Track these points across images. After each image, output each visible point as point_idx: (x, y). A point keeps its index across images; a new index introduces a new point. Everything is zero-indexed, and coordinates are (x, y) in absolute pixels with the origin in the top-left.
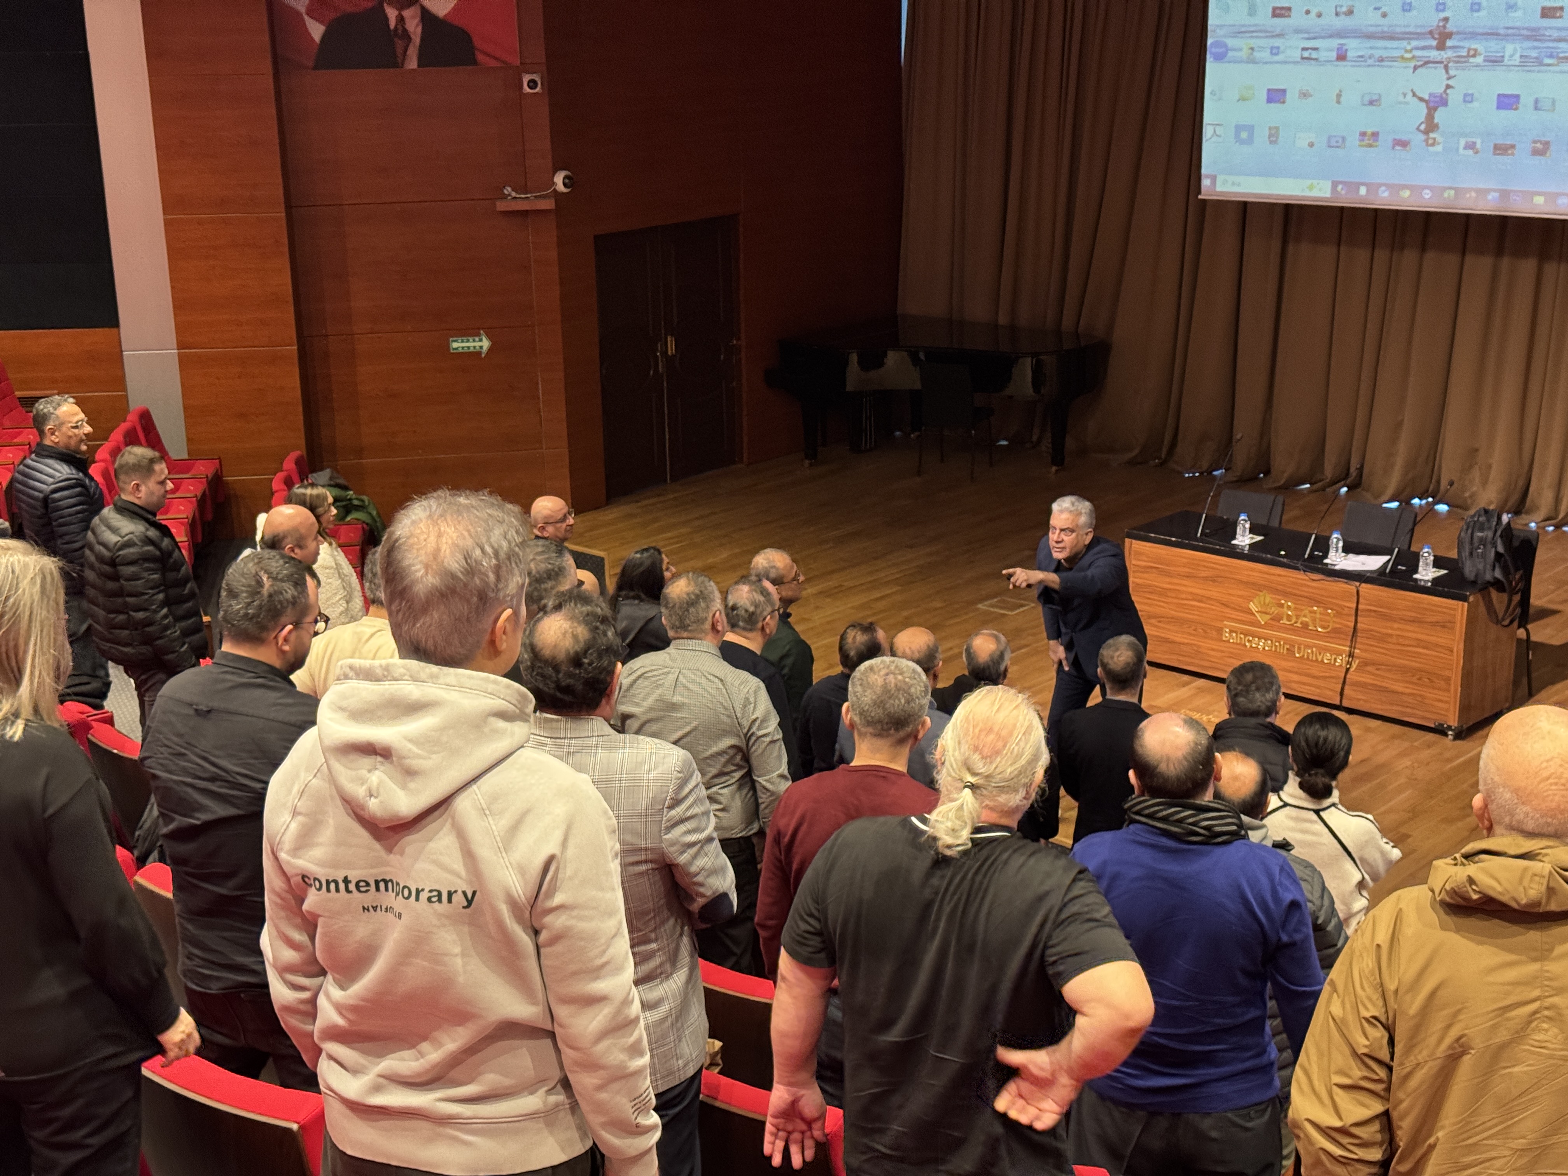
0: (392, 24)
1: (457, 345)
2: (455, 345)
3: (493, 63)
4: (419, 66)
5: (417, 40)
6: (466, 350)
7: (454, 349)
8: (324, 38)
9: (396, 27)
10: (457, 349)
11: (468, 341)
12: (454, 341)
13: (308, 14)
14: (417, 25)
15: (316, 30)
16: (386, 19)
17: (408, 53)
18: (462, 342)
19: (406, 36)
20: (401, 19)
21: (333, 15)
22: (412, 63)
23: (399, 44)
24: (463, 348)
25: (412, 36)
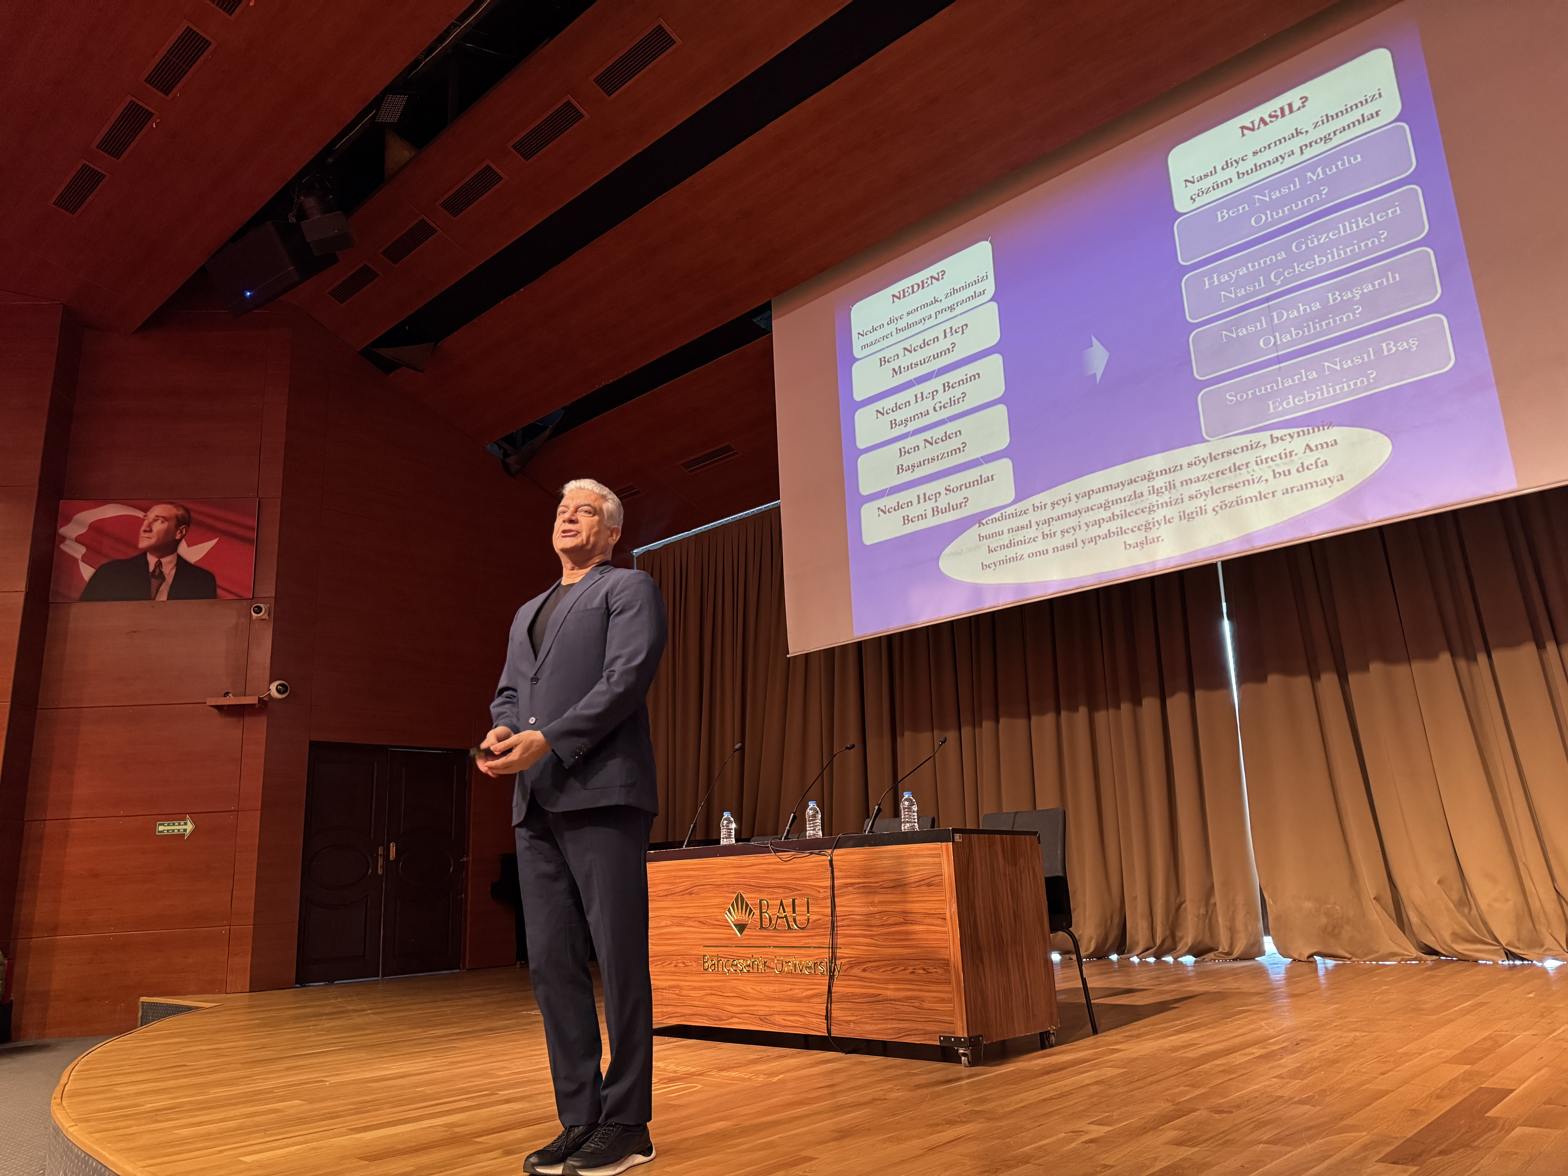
0: (151, 568)
1: (163, 828)
2: (161, 828)
3: (231, 597)
4: (168, 599)
5: (169, 579)
6: (171, 833)
7: (159, 832)
8: (92, 578)
9: (154, 571)
10: (162, 832)
11: (174, 825)
12: (159, 825)
13: (83, 561)
14: (172, 569)
15: (87, 572)
16: (147, 563)
17: (160, 589)
18: (168, 825)
19: (162, 577)
20: (159, 564)
21: (104, 561)
22: (163, 596)
23: (154, 582)
24: (168, 831)
25: (166, 576)
